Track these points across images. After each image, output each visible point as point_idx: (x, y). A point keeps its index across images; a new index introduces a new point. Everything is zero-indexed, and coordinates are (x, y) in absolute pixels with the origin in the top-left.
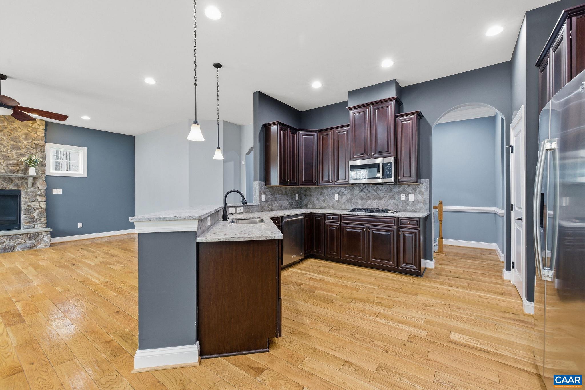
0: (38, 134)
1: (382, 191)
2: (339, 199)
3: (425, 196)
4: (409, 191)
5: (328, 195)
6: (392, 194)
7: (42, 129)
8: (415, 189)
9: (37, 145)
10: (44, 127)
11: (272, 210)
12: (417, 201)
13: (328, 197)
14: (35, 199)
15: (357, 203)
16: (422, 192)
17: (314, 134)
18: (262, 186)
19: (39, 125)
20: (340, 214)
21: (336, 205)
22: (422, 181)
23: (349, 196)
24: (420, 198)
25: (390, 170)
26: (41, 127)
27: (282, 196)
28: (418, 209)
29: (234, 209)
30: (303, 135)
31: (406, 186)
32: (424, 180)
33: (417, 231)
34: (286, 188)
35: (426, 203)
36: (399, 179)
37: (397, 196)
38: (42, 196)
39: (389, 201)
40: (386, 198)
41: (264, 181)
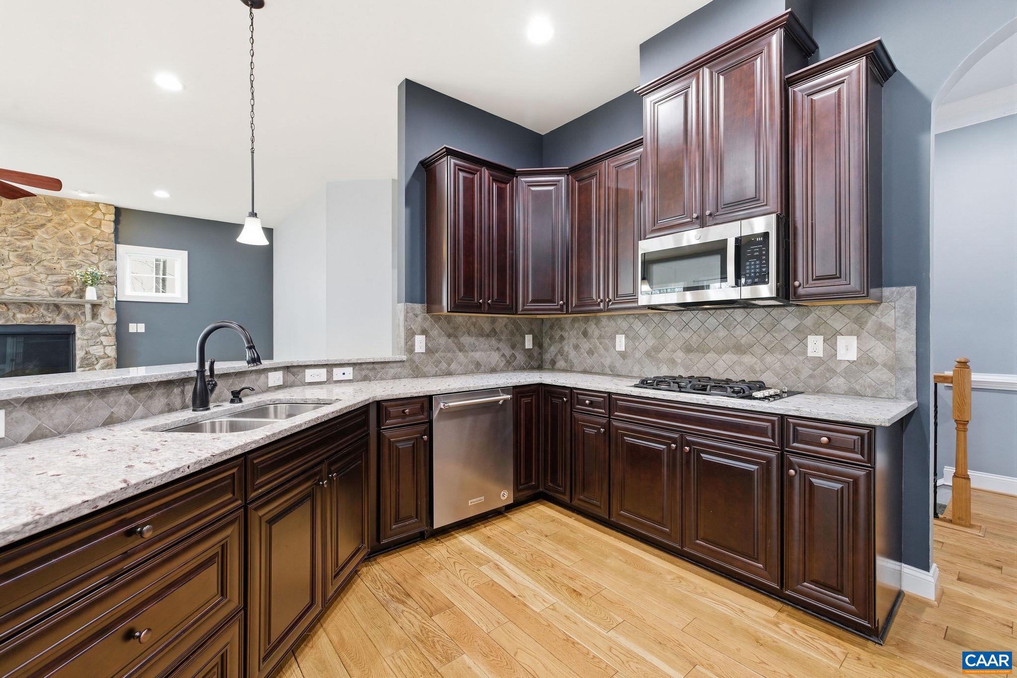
0: (102, 229)
1: (747, 327)
2: (627, 350)
3: (899, 345)
4: (838, 326)
5: (600, 337)
6: (775, 335)
7: (110, 221)
8: (859, 322)
9: (100, 248)
10: (113, 217)
11: (450, 374)
12: (865, 361)
13: (601, 343)
14: (97, 341)
15: (673, 362)
16: (888, 329)
17: (558, 181)
18: (416, 316)
19: (104, 214)
20: (609, 394)
21: (619, 363)
22: (887, 291)
23: (651, 342)
24: (880, 351)
25: (761, 260)
26: (108, 217)
27: (481, 339)
28: (870, 386)
29: (324, 371)
30: (529, 186)
31: (824, 311)
32: (894, 289)
33: (861, 473)
34: (494, 321)
35: (904, 370)
36: (795, 288)
37: (795, 342)
38: (110, 335)
39: (769, 359)
40: (758, 349)
41: (422, 302)
